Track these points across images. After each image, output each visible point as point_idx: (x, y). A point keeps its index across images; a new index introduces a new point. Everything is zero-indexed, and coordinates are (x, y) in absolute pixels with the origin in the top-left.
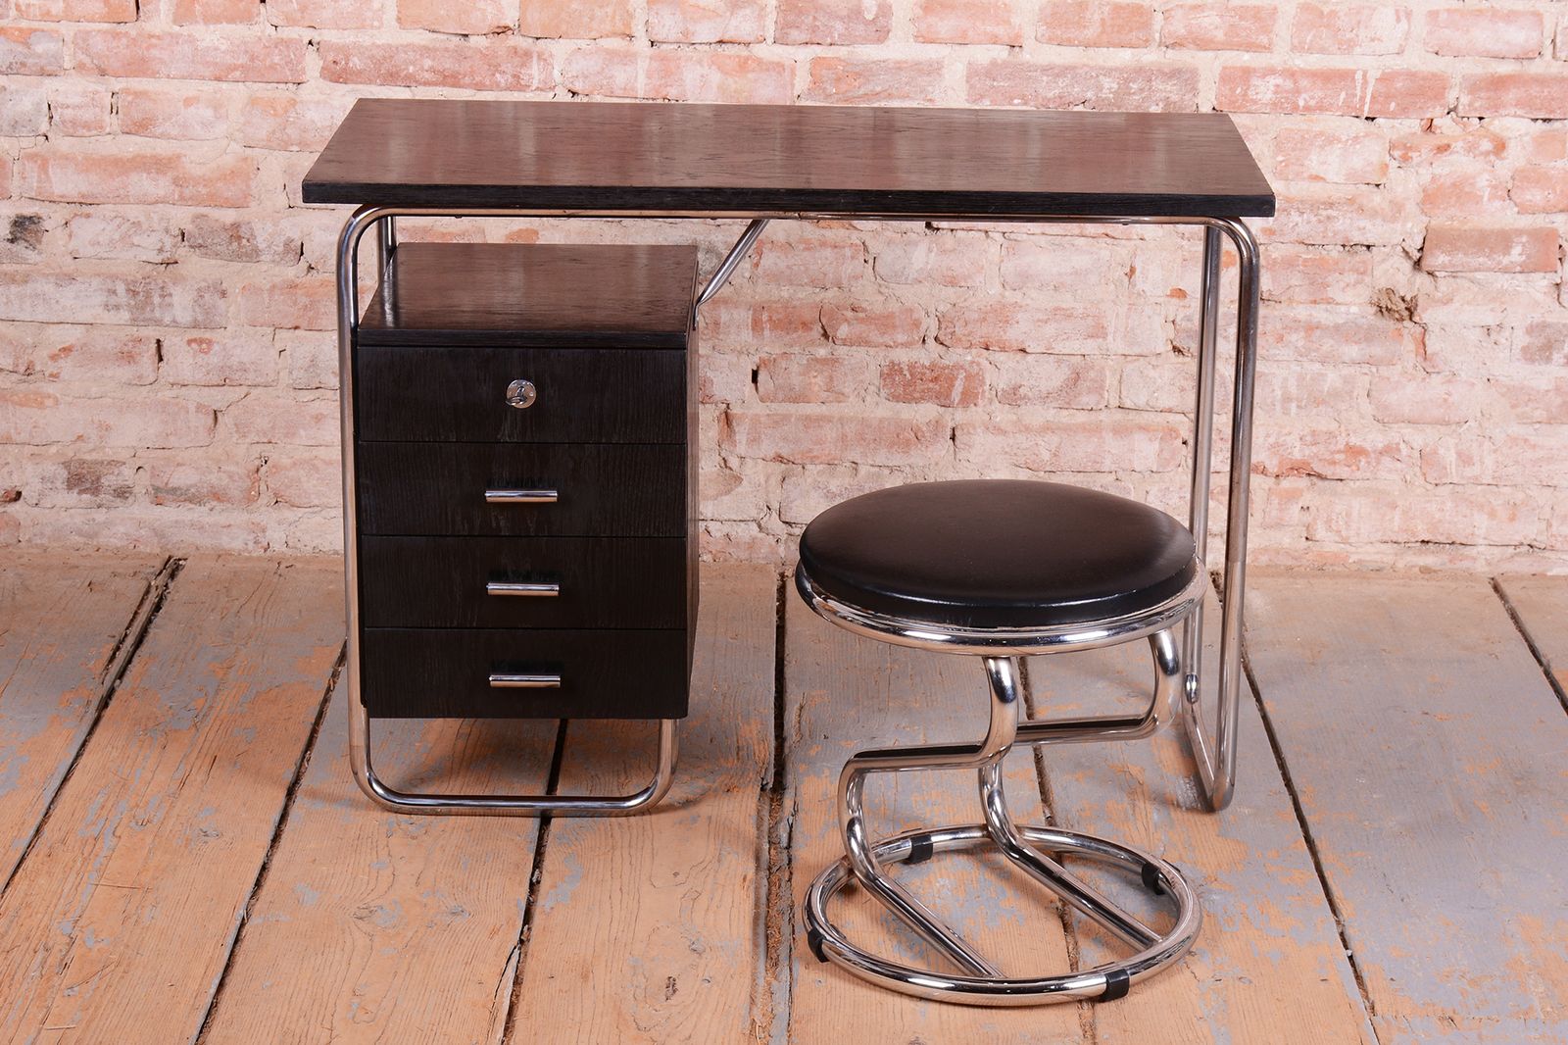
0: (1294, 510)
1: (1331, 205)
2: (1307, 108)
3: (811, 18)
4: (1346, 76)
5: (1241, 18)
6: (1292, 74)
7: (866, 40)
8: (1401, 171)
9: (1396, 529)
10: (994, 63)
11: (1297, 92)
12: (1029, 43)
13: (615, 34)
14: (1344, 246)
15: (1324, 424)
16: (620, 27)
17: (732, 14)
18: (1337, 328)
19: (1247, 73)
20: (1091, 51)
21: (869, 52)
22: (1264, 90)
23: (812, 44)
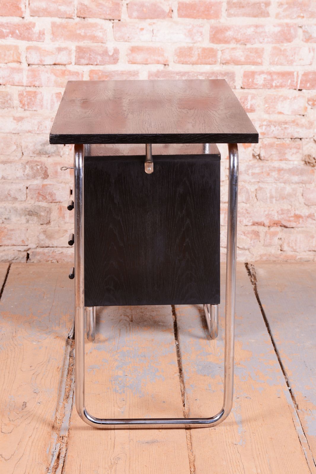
0: (276, 240)
1: (286, 123)
2: (277, 87)
3: (88, 55)
4: (290, 74)
5: (251, 52)
6: (270, 73)
7: (109, 63)
8: (312, 110)
9: (314, 246)
10: (158, 71)
11: (272, 80)
12: (171, 64)
13: (14, 61)
14: (291, 139)
15: (286, 207)
16: (16, 58)
17: (59, 53)
18: (290, 170)
19: (253, 73)
20: (195, 66)
21: (110, 68)
22: (260, 80)
23: (89, 64)
